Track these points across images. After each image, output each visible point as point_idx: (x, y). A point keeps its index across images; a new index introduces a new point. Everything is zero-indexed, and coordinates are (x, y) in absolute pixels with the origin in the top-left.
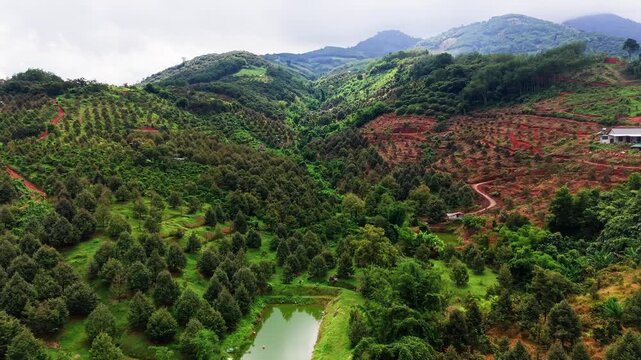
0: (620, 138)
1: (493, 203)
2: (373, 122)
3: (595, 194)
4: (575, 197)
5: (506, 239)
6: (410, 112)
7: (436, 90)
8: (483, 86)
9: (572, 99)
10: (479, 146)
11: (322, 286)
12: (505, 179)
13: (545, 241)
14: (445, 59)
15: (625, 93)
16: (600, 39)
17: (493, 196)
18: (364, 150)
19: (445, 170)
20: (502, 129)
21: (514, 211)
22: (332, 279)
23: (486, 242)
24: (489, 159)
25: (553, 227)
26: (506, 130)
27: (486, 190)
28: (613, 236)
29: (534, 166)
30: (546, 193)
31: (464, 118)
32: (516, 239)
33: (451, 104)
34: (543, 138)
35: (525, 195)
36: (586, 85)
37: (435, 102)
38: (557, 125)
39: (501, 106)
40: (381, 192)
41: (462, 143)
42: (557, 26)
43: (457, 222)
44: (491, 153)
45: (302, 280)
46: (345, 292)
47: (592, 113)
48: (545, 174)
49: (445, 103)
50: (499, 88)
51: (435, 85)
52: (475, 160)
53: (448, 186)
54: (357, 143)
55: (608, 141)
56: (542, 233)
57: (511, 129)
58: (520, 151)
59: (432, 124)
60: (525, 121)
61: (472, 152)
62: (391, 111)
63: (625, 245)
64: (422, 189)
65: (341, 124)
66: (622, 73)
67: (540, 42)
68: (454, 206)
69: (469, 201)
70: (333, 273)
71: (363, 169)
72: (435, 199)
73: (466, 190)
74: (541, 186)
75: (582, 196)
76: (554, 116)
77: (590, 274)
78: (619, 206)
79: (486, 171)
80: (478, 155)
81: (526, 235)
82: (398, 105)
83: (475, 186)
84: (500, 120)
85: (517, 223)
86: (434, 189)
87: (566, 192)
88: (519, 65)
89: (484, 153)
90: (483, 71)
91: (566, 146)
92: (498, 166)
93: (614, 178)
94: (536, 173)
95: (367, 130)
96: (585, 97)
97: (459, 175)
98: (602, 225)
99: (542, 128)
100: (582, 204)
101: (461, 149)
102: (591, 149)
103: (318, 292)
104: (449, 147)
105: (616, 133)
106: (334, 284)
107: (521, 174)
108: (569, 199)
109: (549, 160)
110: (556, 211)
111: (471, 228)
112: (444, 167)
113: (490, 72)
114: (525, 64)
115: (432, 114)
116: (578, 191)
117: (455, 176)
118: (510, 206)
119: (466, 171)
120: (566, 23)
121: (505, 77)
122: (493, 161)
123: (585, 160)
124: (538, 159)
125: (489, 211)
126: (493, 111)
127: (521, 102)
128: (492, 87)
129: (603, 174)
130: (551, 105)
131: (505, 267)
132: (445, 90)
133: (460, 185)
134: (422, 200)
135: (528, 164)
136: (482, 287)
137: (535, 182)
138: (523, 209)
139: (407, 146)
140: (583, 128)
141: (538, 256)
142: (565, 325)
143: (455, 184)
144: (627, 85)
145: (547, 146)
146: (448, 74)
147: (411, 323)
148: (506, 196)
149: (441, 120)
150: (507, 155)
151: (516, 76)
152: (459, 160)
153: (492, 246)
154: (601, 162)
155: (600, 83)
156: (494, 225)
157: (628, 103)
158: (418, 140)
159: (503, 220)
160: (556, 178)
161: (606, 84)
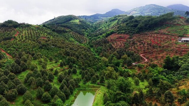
0: (185, 41)
1: (146, 60)
2: (111, 36)
3: (178, 57)
4: (171, 59)
5: (151, 71)
6: (122, 33)
7: (129, 26)
8: (143, 25)
9: (170, 29)
10: (142, 43)
11: (95, 85)
12: (150, 53)
13: (162, 72)
14: (132, 17)
15: (186, 27)
16: (178, 12)
17: (147, 58)
18: (108, 44)
19: (132, 50)
20: (149, 38)
21: (153, 62)
22: (98, 83)
23: (144, 72)
24: (145, 47)
25: (165, 67)
26: (150, 38)
27: (144, 56)
28: (183, 70)
29: (159, 49)
30: (162, 57)
31: (138, 35)
32: (154, 71)
33: (134, 31)
34: (161, 41)
35: (156, 58)
36: (174, 25)
37: (129, 30)
38: (166, 37)
39: (149, 31)
40: (113, 57)
41: (137, 42)
42: (165, 8)
43: (136, 66)
44: (146, 45)
45: (89, 83)
46: (102, 87)
47: (176, 33)
48: (162, 51)
49: (132, 30)
50: (148, 26)
51: (129, 25)
52: (141, 47)
53: (133, 55)
54: (106, 42)
55: (181, 42)
56: (162, 69)
57: (152, 38)
58: (154, 45)
59: (128, 36)
60: (156, 36)
61: (140, 45)
62: (116, 33)
63: (187, 73)
64: (125, 56)
65: (101, 36)
66: (185, 21)
67: (160, 12)
68: (135, 61)
69: (139, 59)
70: (98, 81)
71: (108, 50)
72: (129, 59)
73: (138, 56)
74: (161, 55)
75: (173, 58)
76: (164, 34)
77: (176, 82)
78: (185, 61)
79: (144, 51)
80: (142, 46)
81: (157, 70)
82: (118, 31)
83: (141, 55)
84: (148, 35)
85: (154, 66)
86: (129, 56)
87: (169, 57)
88: (154, 19)
89: (144, 45)
90: (143, 21)
91: (168, 43)
92: (148, 49)
93: (183, 53)
94: (159, 51)
95: (109, 38)
96: (174, 28)
97: (136, 51)
98: (180, 67)
99: (161, 38)
100: (173, 60)
101: (137, 44)
102: (176, 44)
103: (94, 87)
104: (133, 43)
105: (183, 39)
106: (98, 84)
107: (155, 51)
108: (170, 59)
109: (163, 47)
110: (165, 63)
111: (140, 68)
112: (132, 49)
113: (145, 21)
114: (156, 19)
115: (128, 33)
116: (172, 56)
117: (135, 52)
118: (152, 61)
119: (138, 50)
120: (168, 7)
121: (150, 23)
122: (146, 48)
123: (174, 47)
124: (160, 47)
125: (145, 63)
126: (146, 33)
127: (155, 30)
128: (146, 25)
129: (180, 51)
130: (164, 31)
131: (150, 80)
132: (132, 26)
133: (137, 55)
134: (125, 59)
135: (157, 48)
136: (143, 85)
137: (159, 54)
138: (155, 62)
139: (121, 43)
140: (173, 38)
141: (160, 76)
142: (169, 98)
143: (135, 54)
144: (186, 25)
145: (162, 43)
146: (133, 22)
147: (122, 97)
148: (150, 58)
149: (131, 35)
150: (151, 46)
151: (153, 22)
152: (136, 47)
153: (146, 73)
154: (179, 48)
155: (178, 24)
156: (147, 67)
157: (187, 30)
158: (124, 41)
159: (149, 65)
160: (165, 53)
161: (180, 25)
